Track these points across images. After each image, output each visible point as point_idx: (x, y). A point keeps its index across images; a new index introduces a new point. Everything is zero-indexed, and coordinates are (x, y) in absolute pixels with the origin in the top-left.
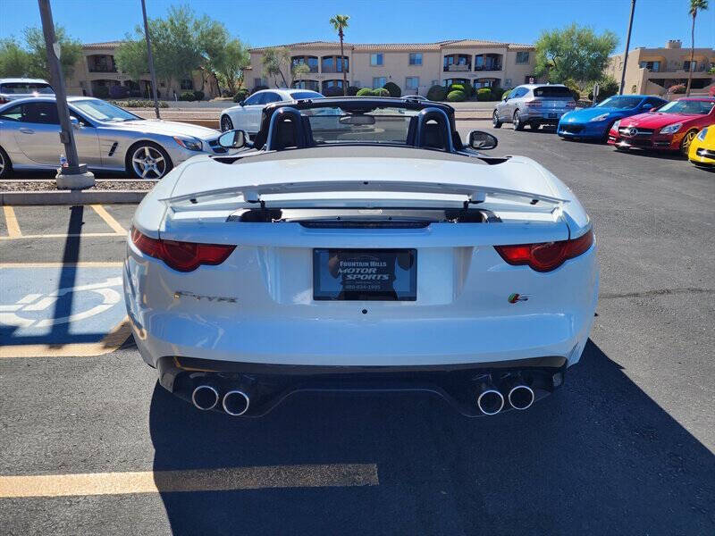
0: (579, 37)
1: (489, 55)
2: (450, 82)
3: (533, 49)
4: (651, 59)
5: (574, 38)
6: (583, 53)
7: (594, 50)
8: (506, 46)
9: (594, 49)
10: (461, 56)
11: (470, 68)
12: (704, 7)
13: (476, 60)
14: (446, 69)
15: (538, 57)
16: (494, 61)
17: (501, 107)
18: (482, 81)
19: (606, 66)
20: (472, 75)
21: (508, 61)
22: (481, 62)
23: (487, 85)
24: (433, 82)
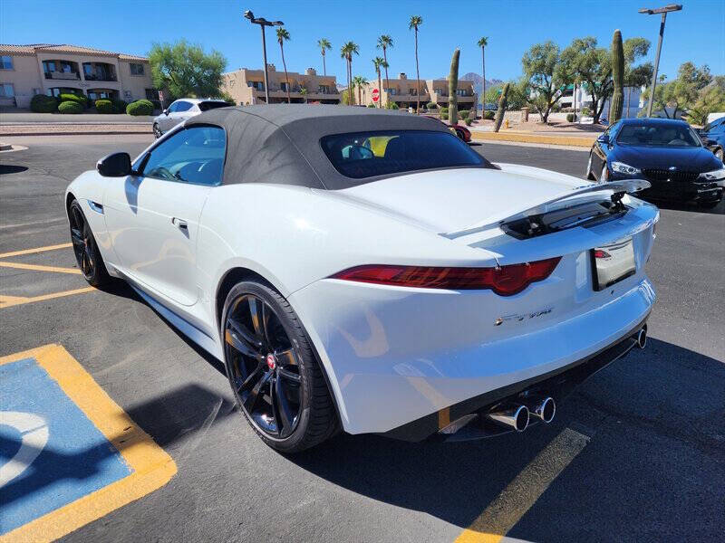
0: (191, 54)
1: (98, 64)
2: (57, 92)
3: (146, 62)
4: (256, 80)
5: (186, 54)
6: (197, 70)
7: (208, 68)
8: (116, 56)
9: (205, 66)
10: (64, 63)
11: (78, 76)
12: (288, 38)
13: (84, 68)
14: (48, 76)
15: (154, 70)
16: (105, 70)
17: (161, 121)
18: (98, 92)
19: (221, 83)
20: (84, 85)
21: (122, 72)
22: (91, 71)
23: (103, 96)
24: (35, 90)
